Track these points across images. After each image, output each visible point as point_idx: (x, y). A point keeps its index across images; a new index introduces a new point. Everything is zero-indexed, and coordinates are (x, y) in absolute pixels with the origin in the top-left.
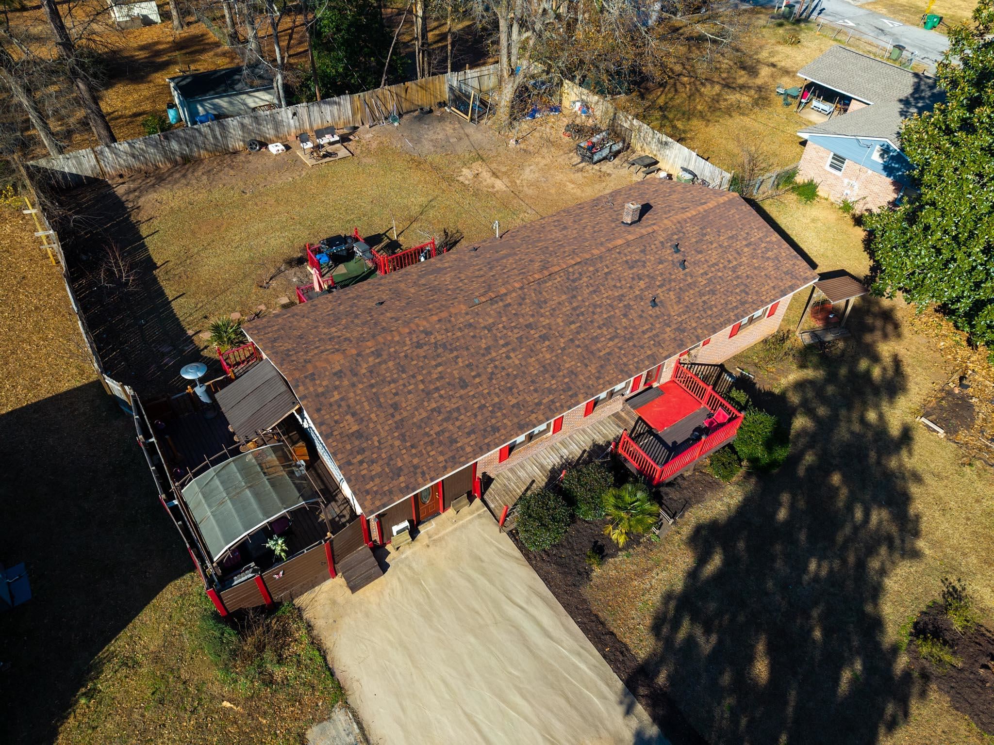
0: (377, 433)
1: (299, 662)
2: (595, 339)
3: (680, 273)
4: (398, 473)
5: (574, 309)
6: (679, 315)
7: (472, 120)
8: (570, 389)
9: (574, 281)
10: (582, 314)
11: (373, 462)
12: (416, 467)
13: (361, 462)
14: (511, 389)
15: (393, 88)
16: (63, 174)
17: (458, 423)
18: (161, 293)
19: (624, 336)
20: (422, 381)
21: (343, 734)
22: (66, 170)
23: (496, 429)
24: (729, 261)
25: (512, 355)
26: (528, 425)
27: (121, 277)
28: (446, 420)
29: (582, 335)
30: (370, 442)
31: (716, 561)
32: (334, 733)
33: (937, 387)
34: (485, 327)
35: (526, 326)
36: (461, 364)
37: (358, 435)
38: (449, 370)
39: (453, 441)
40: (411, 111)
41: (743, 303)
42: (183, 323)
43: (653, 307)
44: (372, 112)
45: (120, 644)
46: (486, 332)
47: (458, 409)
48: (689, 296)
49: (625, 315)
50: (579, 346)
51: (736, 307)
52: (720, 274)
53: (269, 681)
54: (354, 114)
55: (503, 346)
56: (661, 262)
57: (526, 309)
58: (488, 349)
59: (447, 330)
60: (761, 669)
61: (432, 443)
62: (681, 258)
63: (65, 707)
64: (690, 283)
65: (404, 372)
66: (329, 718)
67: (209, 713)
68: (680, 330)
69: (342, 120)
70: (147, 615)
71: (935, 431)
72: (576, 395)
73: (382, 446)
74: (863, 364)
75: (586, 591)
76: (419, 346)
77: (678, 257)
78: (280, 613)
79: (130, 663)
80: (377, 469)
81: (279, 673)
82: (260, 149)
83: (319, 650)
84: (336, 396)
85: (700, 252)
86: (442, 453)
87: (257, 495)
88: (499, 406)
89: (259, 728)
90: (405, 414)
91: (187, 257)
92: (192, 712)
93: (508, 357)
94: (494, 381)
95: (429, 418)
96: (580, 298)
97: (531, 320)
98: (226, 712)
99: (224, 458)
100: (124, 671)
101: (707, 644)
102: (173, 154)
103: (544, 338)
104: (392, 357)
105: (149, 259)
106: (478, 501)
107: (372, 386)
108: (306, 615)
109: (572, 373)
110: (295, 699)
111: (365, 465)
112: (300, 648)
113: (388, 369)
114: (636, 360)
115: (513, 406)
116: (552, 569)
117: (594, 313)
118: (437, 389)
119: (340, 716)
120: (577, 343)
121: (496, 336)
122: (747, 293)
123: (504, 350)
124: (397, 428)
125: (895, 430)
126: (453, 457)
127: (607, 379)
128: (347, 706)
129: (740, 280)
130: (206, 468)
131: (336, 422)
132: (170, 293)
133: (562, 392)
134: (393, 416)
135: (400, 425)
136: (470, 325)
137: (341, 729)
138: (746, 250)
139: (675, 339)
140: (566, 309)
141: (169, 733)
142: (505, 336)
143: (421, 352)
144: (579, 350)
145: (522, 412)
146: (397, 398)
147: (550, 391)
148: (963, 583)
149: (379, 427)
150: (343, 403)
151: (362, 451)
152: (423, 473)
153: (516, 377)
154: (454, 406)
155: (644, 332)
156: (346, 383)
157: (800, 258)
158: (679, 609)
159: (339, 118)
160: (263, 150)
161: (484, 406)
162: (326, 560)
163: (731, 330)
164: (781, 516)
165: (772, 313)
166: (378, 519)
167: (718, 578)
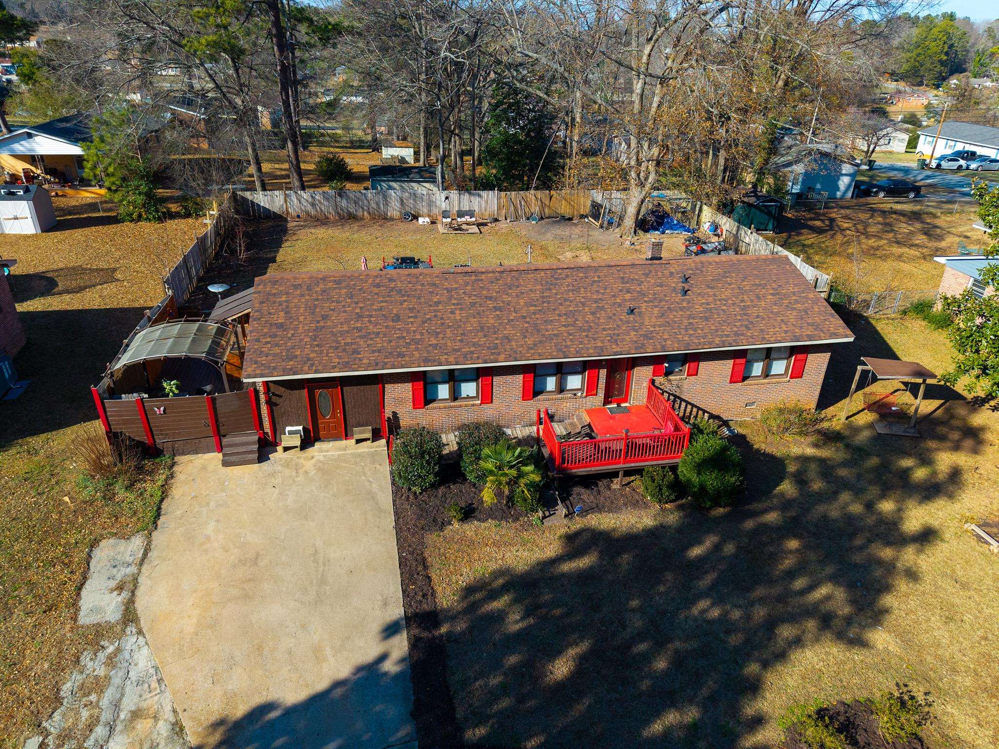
0: (296, 329)
1: (141, 494)
2: (549, 322)
3: (677, 297)
6: (654, 326)
7: (602, 227)
8: (496, 348)
9: (557, 279)
10: (549, 302)
11: (277, 345)
12: (310, 359)
13: (267, 343)
14: (438, 333)
15: (539, 194)
16: (258, 205)
17: (369, 342)
19: (581, 328)
20: (361, 308)
21: (129, 553)
22: (262, 204)
23: (401, 355)
24: (743, 301)
25: (457, 312)
26: (434, 361)
27: (240, 255)
28: (362, 337)
29: (537, 316)
30: (285, 333)
32: (122, 549)
34: (447, 289)
35: (486, 297)
36: (405, 306)
37: (281, 326)
38: (391, 307)
39: (356, 352)
40: (552, 217)
43: (628, 314)
44: (516, 210)
46: (445, 292)
47: (378, 333)
48: (675, 315)
49: (593, 313)
50: (528, 322)
52: (724, 308)
53: (109, 497)
54: (499, 209)
55: (453, 304)
56: (660, 286)
57: (495, 287)
58: (438, 303)
59: (410, 283)
60: (561, 669)
61: (336, 348)
62: (686, 287)
64: (684, 307)
65: (351, 298)
66: (128, 539)
67: (50, 499)
68: (648, 337)
69: (488, 212)
71: (987, 543)
72: (499, 354)
73: (293, 338)
76: (379, 286)
77: (684, 286)
78: (158, 460)
80: (277, 350)
81: (120, 494)
82: (411, 220)
83: (163, 493)
84: (284, 298)
85: (712, 288)
86: (339, 357)
88: (417, 342)
89: (73, 523)
90: (329, 323)
92: (39, 494)
93: (452, 313)
94: (426, 325)
95: (347, 332)
96: (554, 291)
97: (495, 294)
98: (61, 503)
102: (342, 210)
104: (350, 287)
105: (275, 257)
106: (382, 443)
107: (317, 300)
108: (175, 469)
109: (507, 338)
110: (116, 515)
111: (269, 345)
112: (150, 487)
113: (339, 293)
114: (581, 346)
115: (430, 345)
117: (561, 304)
118: (370, 316)
119: (137, 542)
120: (528, 320)
121: (452, 296)
123: (453, 307)
124: (314, 330)
126: (347, 363)
127: (540, 351)
128: (148, 537)
129: (746, 317)
131: (270, 313)
133: (486, 348)
134: (318, 322)
135: (319, 329)
136: (434, 284)
137: (130, 549)
138: (770, 297)
139: (636, 342)
140: (535, 295)
141: (12, 499)
142: (460, 299)
144: (526, 325)
145: (435, 352)
146: (331, 312)
148: (930, 699)
149: (301, 326)
150: (284, 304)
151: (274, 336)
152: (312, 365)
153: (449, 327)
154: (375, 330)
155: (604, 329)
156: (298, 292)
157: (837, 316)
158: (507, 587)
159: (486, 210)
160: (414, 221)
161: (404, 338)
162: (209, 421)
163: (730, 370)
164: (696, 551)
165: (797, 373)
166: (269, 402)
167: (584, 577)
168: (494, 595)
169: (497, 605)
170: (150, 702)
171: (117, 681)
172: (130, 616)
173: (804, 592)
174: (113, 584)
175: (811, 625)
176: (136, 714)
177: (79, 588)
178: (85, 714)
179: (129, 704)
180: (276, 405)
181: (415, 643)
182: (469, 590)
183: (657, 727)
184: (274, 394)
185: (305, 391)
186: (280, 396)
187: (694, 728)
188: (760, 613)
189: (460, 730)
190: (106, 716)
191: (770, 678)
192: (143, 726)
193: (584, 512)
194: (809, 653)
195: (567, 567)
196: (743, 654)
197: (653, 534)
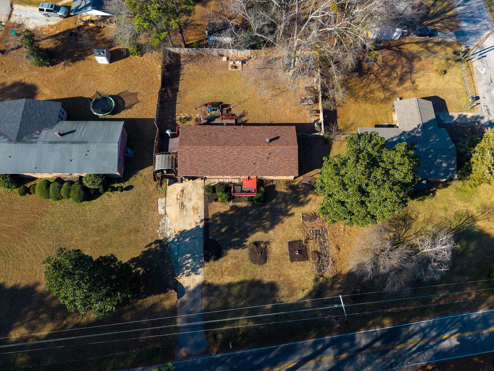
0: (187, 163)
2: (236, 165)
3: (266, 160)
4: (186, 171)
5: (237, 157)
6: (257, 169)
10: (238, 159)
12: (189, 172)
14: (214, 167)
18: (176, 101)
19: (243, 168)
20: (199, 158)
21: (163, 201)
22: (172, 51)
23: (206, 173)
24: (279, 162)
26: (213, 175)
28: (199, 167)
29: (235, 163)
31: (232, 212)
33: (315, 211)
34: (217, 153)
35: (225, 156)
36: (208, 158)
37: (184, 162)
38: (205, 158)
39: (198, 171)
41: (273, 173)
42: (176, 111)
43: (253, 164)
44: (257, 55)
45: (141, 172)
48: (263, 166)
49: (246, 163)
51: (271, 173)
52: (275, 164)
53: (157, 189)
55: (218, 158)
56: (263, 156)
57: (227, 153)
58: (215, 157)
59: (210, 150)
60: (223, 230)
61: (194, 169)
62: (269, 157)
63: (132, 176)
64: (266, 163)
65: (197, 154)
66: (162, 198)
67: (148, 188)
68: (255, 172)
70: (146, 169)
72: (225, 174)
73: (186, 166)
74: (302, 196)
75: (210, 204)
76: (203, 151)
77: (269, 156)
78: (164, 180)
79: (141, 175)
80: (183, 169)
81: (159, 188)
82: (221, 57)
83: (166, 189)
84: (184, 153)
85: (274, 157)
86: (195, 172)
87: (165, 163)
88: (209, 169)
89: (153, 194)
91: (185, 92)
94: (212, 164)
95: (196, 165)
96: (240, 155)
97: (227, 155)
98: (150, 189)
99: (163, 154)
100: (140, 176)
101: (219, 222)
102: (198, 53)
103: (227, 160)
104: (197, 150)
105: (178, 88)
106: (203, 180)
107: (191, 154)
109: (227, 170)
110: (159, 193)
112: (164, 187)
113: (195, 153)
114: (242, 173)
116: (207, 198)
117: (240, 160)
118: (201, 160)
119: (164, 199)
120: (232, 164)
121: (218, 155)
122: (277, 171)
125: (290, 212)
128: (165, 198)
130: (160, 154)
131: (181, 158)
132: (178, 101)
135: (191, 164)
136: (215, 151)
138: (286, 161)
139: (252, 173)
140: (235, 156)
142: (220, 156)
143: (202, 152)
144: (232, 166)
145: (213, 172)
146: (193, 159)
147: (220, 171)
151: (183, 165)
152: (190, 174)
153: (216, 165)
154: (202, 165)
155: (247, 169)
156: (187, 152)
158: (219, 215)
161: (207, 167)
164: (251, 212)
167: (232, 215)
168: (217, 217)
169: (217, 218)
170: (171, 227)
171: (166, 224)
172: (166, 214)
173: (264, 223)
174: (162, 207)
175: (261, 228)
176: (170, 229)
177: (157, 207)
178: (163, 228)
179: (168, 227)
181: (205, 223)
182: (213, 215)
183: (233, 240)
187: (238, 241)
188: (255, 225)
189: (209, 237)
190: (166, 229)
191: (251, 236)
192: (171, 230)
193: (236, 202)
194: (259, 233)
195: (230, 213)
196: (249, 232)
197: (246, 208)
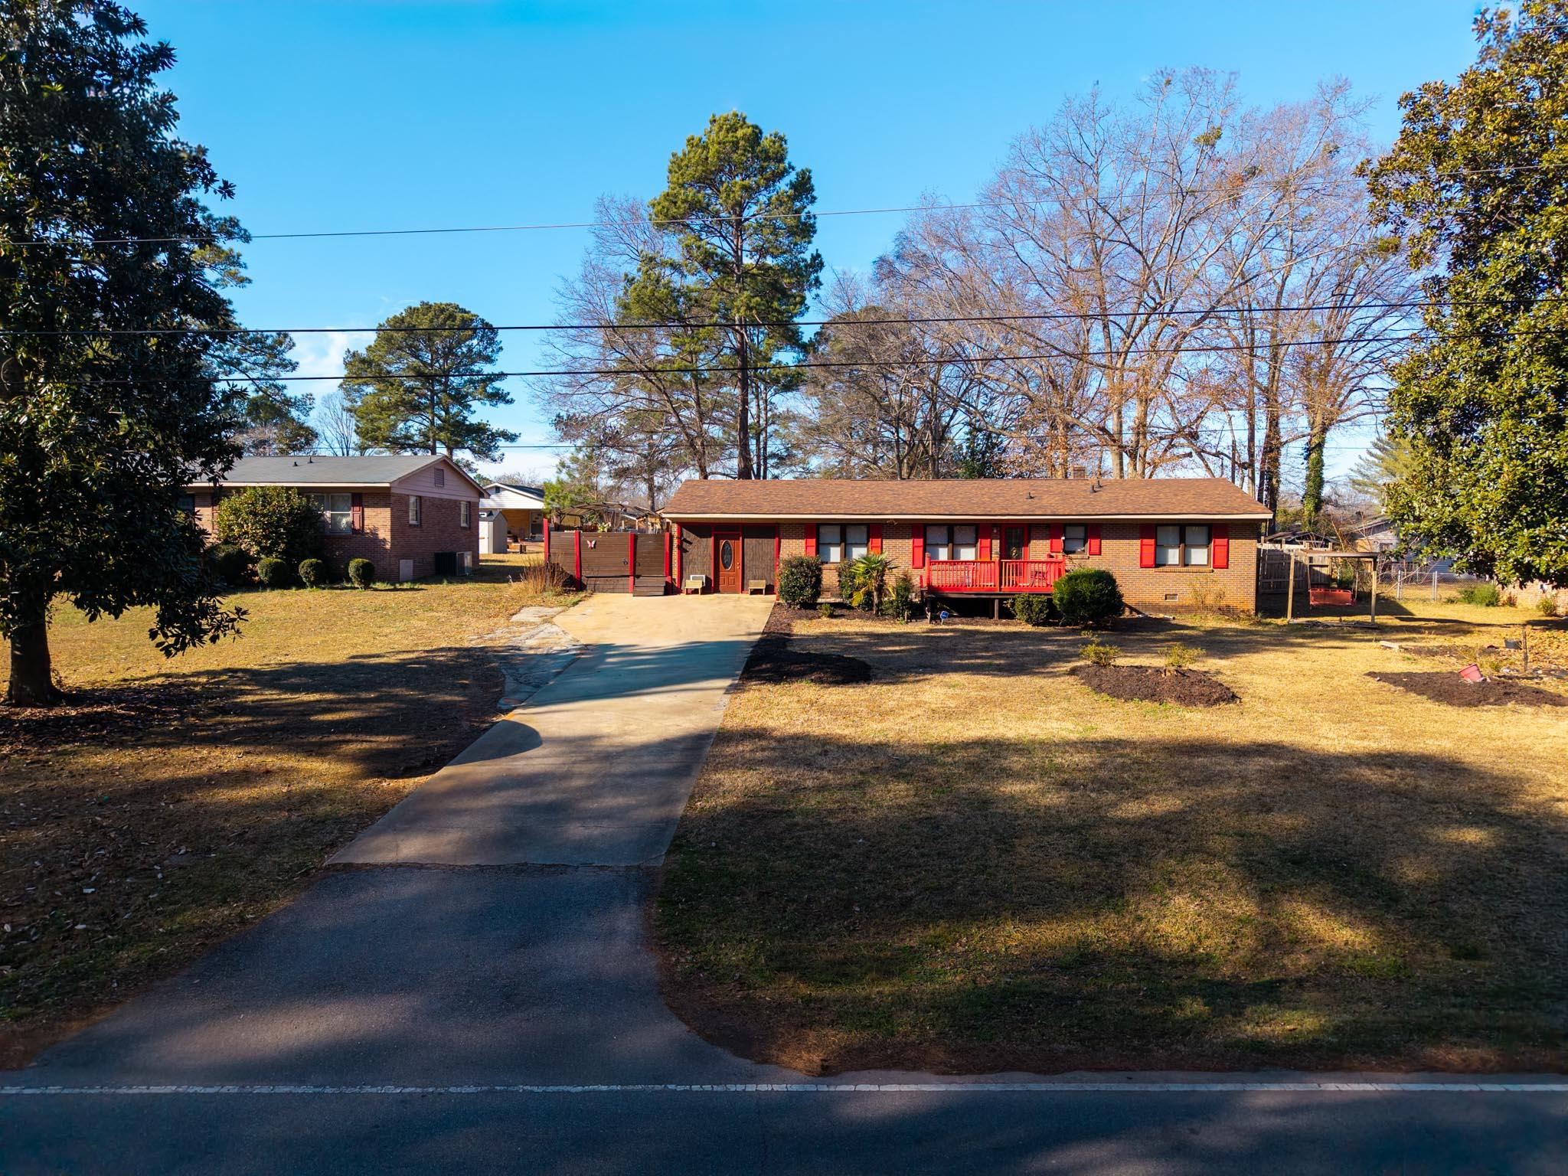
23: (797, 508)
43: (1027, 499)
78: (581, 594)
86: (744, 508)
115: (825, 506)
119: (558, 609)
126: (750, 511)
129: (1154, 502)
133: (876, 508)
139: (1026, 509)
145: (828, 508)
155: (997, 504)
162: (628, 560)
163: (1139, 552)
165: (1221, 563)
166: (680, 547)
174: (536, 616)
180: (686, 551)
184: (685, 540)
185: (711, 540)
186: (690, 543)
